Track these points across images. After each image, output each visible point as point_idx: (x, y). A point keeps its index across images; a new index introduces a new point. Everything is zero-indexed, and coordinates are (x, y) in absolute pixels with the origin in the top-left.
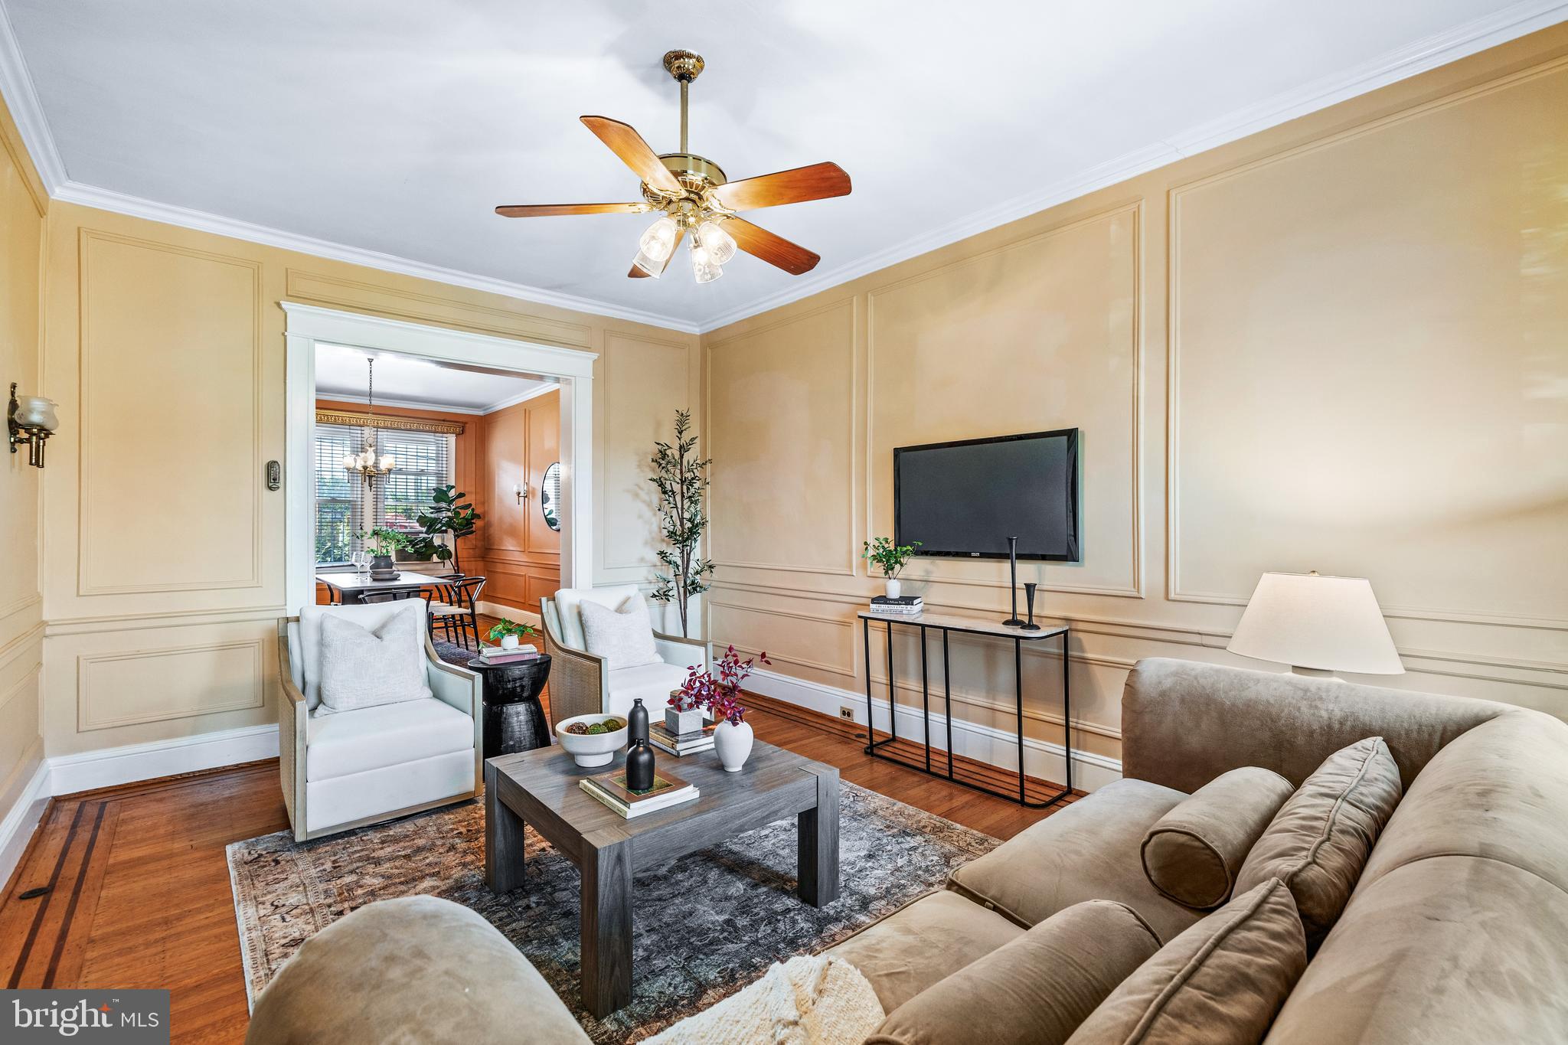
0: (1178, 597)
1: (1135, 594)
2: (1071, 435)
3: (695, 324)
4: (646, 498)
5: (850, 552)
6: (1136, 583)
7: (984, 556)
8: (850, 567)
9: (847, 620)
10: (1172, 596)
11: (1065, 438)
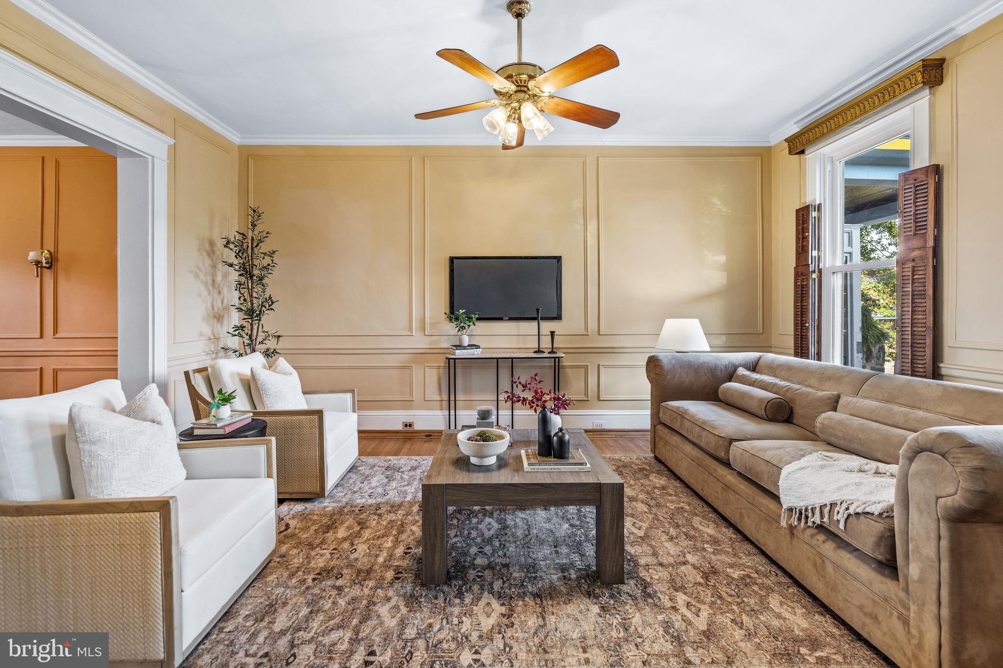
0: (603, 333)
1: (587, 334)
2: (559, 259)
3: (239, 135)
4: (204, 279)
5: (411, 321)
6: (586, 328)
7: (511, 319)
8: (411, 329)
9: (408, 365)
10: (601, 333)
11: (556, 260)
